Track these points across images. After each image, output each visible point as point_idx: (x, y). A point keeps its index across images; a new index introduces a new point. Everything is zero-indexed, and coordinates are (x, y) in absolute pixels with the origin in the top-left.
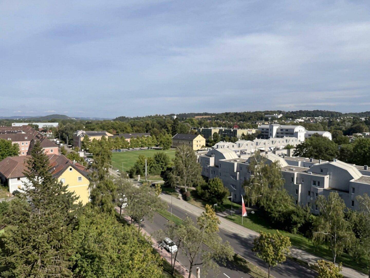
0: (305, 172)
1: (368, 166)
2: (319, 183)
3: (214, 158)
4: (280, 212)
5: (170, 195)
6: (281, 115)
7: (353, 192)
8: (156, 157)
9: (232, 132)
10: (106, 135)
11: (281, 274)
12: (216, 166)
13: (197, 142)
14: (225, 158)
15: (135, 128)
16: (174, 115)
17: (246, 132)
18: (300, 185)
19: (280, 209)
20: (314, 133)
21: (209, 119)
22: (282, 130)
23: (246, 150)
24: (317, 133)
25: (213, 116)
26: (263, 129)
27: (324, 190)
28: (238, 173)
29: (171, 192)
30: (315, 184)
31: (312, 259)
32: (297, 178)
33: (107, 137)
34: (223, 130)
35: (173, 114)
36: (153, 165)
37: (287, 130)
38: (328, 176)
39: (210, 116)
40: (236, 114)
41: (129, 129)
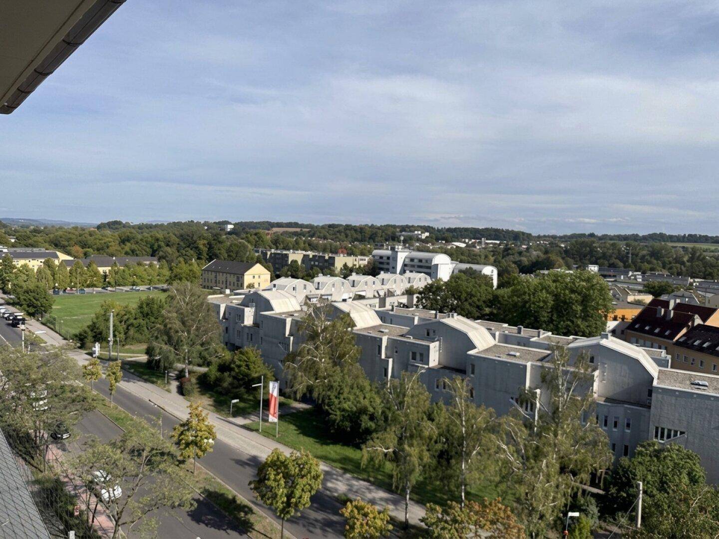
0: (402, 336)
1: (524, 327)
2: (421, 355)
3: (253, 309)
4: (344, 410)
5: (153, 382)
6: (427, 234)
7: (473, 373)
8: (141, 307)
9: (326, 261)
10: (57, 257)
11: (311, 532)
12: (256, 324)
13: (254, 277)
14: (272, 310)
15: (128, 247)
16: (229, 223)
17: (350, 261)
18: (391, 360)
19: (346, 406)
20: (467, 268)
21: (295, 234)
22: (412, 260)
23: (331, 295)
24: (471, 268)
25: (304, 230)
26: (381, 257)
27: (429, 369)
28: (292, 338)
29: (158, 377)
30: (414, 358)
31: (381, 499)
32: (386, 347)
33: (57, 262)
34: (311, 257)
35: (225, 221)
36: (135, 322)
37: (420, 261)
38: (437, 343)
39: (298, 230)
40: (348, 227)
41: (114, 247)
